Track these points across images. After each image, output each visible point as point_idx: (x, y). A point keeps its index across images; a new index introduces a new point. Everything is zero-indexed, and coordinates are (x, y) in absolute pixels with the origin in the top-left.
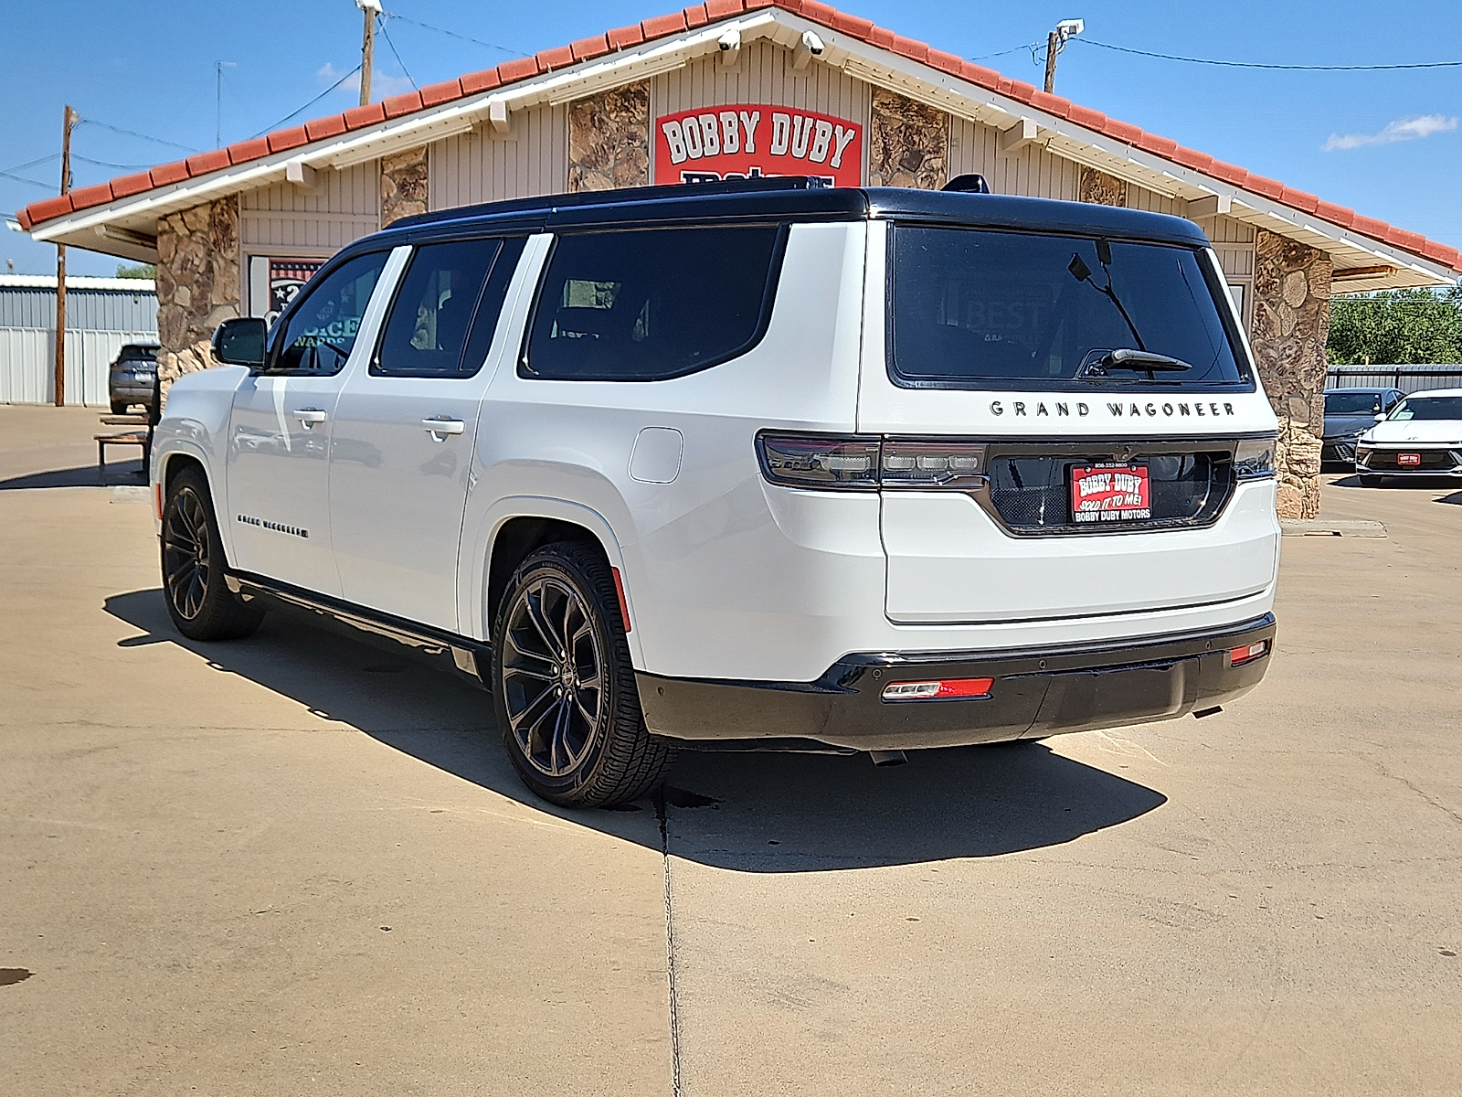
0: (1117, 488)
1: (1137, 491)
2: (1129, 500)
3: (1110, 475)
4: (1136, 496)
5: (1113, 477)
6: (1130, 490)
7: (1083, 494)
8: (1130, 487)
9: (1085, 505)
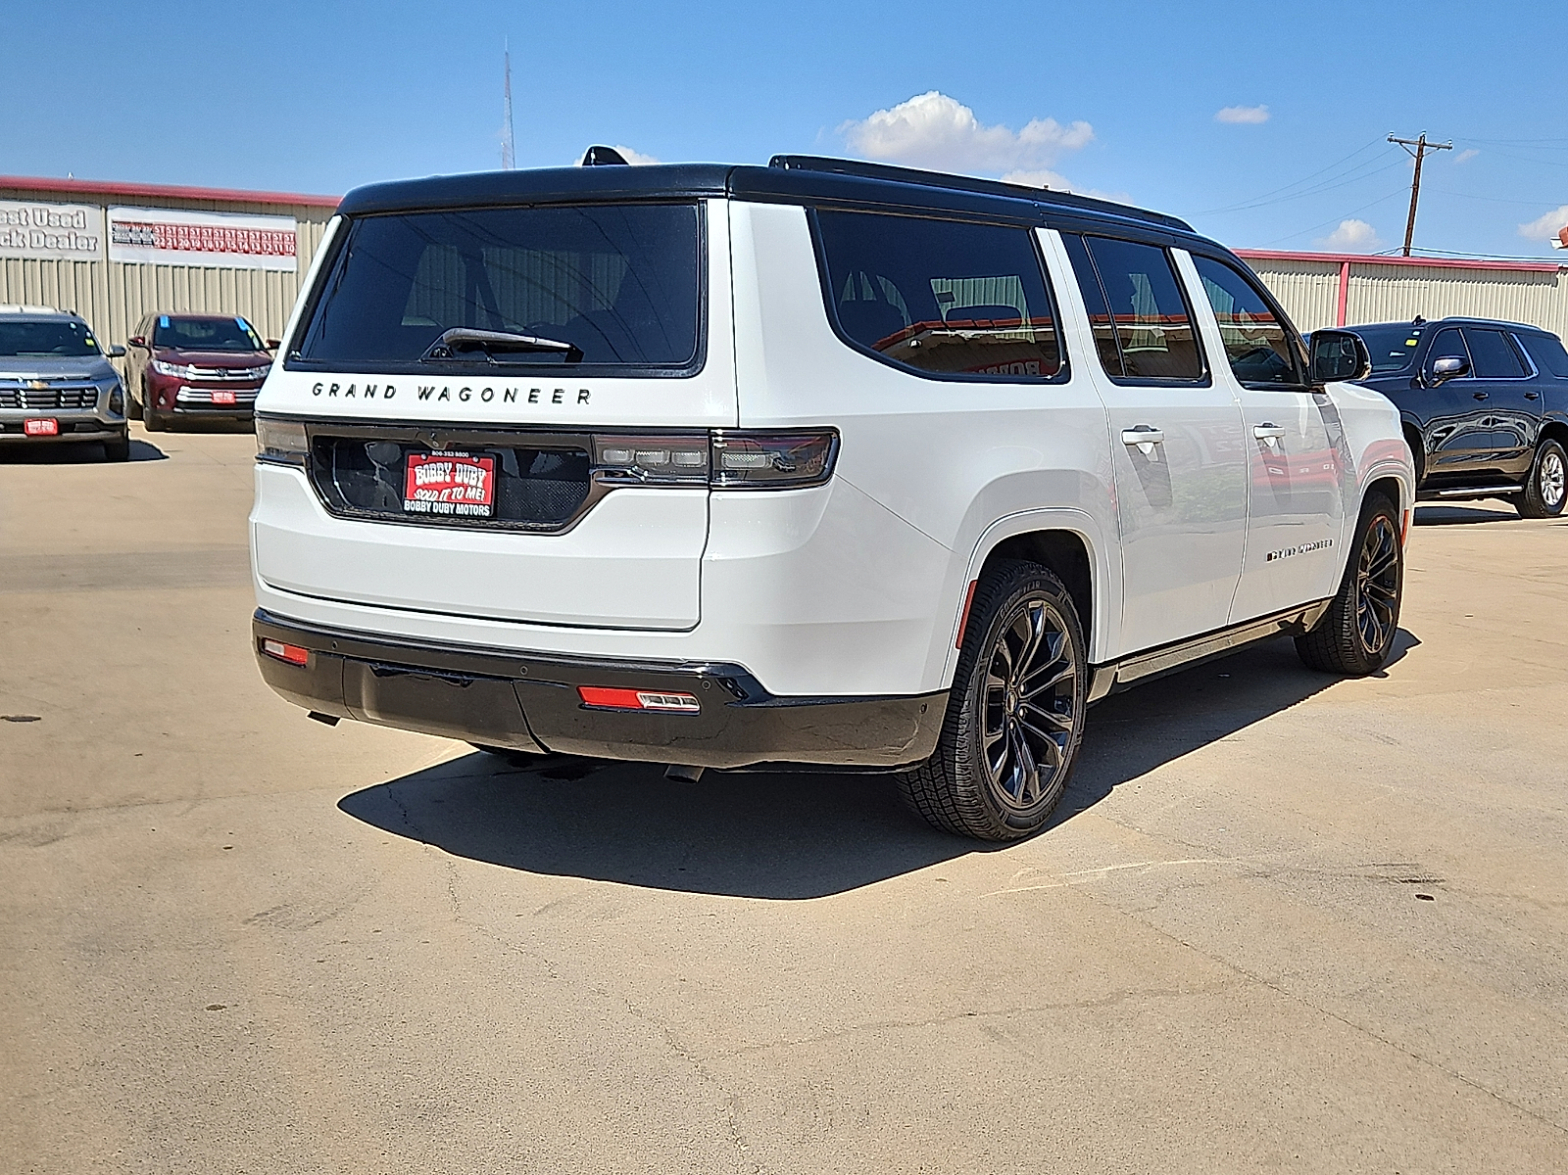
0: (458, 480)
1: (480, 485)
2: (471, 493)
3: (450, 464)
4: (479, 490)
5: (454, 466)
6: (473, 483)
7: (419, 482)
8: (475, 480)
9: (420, 494)
